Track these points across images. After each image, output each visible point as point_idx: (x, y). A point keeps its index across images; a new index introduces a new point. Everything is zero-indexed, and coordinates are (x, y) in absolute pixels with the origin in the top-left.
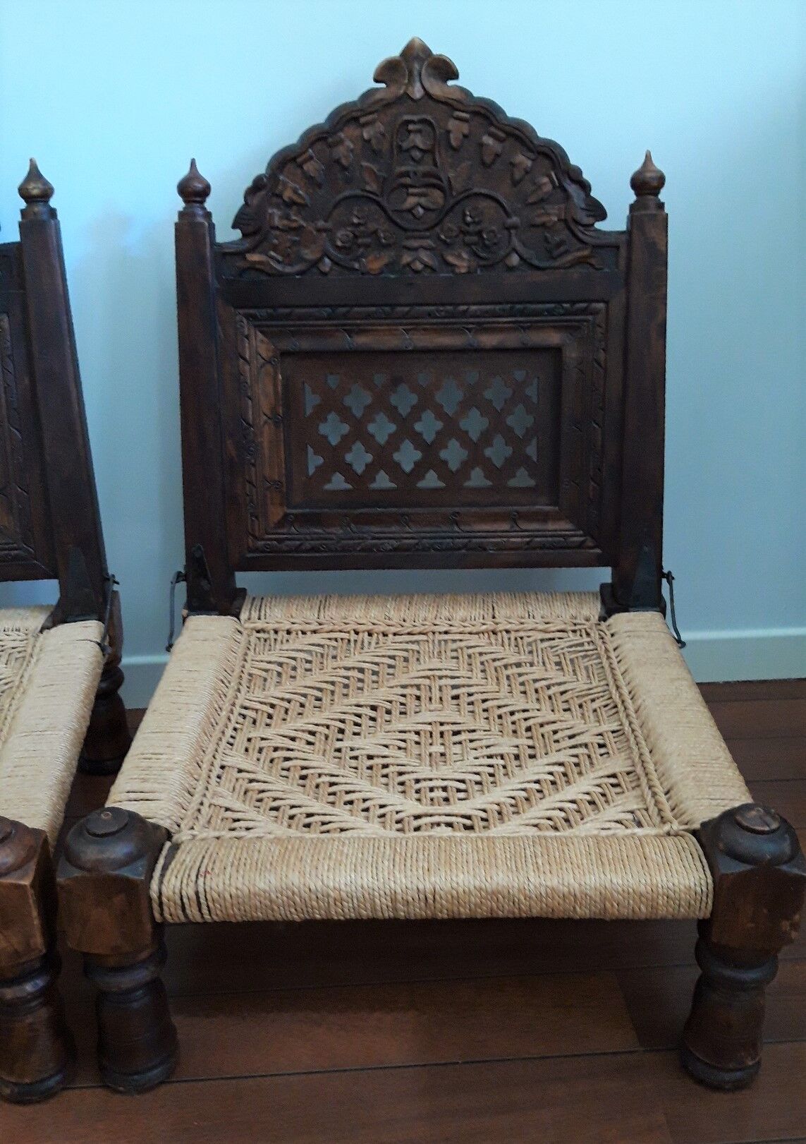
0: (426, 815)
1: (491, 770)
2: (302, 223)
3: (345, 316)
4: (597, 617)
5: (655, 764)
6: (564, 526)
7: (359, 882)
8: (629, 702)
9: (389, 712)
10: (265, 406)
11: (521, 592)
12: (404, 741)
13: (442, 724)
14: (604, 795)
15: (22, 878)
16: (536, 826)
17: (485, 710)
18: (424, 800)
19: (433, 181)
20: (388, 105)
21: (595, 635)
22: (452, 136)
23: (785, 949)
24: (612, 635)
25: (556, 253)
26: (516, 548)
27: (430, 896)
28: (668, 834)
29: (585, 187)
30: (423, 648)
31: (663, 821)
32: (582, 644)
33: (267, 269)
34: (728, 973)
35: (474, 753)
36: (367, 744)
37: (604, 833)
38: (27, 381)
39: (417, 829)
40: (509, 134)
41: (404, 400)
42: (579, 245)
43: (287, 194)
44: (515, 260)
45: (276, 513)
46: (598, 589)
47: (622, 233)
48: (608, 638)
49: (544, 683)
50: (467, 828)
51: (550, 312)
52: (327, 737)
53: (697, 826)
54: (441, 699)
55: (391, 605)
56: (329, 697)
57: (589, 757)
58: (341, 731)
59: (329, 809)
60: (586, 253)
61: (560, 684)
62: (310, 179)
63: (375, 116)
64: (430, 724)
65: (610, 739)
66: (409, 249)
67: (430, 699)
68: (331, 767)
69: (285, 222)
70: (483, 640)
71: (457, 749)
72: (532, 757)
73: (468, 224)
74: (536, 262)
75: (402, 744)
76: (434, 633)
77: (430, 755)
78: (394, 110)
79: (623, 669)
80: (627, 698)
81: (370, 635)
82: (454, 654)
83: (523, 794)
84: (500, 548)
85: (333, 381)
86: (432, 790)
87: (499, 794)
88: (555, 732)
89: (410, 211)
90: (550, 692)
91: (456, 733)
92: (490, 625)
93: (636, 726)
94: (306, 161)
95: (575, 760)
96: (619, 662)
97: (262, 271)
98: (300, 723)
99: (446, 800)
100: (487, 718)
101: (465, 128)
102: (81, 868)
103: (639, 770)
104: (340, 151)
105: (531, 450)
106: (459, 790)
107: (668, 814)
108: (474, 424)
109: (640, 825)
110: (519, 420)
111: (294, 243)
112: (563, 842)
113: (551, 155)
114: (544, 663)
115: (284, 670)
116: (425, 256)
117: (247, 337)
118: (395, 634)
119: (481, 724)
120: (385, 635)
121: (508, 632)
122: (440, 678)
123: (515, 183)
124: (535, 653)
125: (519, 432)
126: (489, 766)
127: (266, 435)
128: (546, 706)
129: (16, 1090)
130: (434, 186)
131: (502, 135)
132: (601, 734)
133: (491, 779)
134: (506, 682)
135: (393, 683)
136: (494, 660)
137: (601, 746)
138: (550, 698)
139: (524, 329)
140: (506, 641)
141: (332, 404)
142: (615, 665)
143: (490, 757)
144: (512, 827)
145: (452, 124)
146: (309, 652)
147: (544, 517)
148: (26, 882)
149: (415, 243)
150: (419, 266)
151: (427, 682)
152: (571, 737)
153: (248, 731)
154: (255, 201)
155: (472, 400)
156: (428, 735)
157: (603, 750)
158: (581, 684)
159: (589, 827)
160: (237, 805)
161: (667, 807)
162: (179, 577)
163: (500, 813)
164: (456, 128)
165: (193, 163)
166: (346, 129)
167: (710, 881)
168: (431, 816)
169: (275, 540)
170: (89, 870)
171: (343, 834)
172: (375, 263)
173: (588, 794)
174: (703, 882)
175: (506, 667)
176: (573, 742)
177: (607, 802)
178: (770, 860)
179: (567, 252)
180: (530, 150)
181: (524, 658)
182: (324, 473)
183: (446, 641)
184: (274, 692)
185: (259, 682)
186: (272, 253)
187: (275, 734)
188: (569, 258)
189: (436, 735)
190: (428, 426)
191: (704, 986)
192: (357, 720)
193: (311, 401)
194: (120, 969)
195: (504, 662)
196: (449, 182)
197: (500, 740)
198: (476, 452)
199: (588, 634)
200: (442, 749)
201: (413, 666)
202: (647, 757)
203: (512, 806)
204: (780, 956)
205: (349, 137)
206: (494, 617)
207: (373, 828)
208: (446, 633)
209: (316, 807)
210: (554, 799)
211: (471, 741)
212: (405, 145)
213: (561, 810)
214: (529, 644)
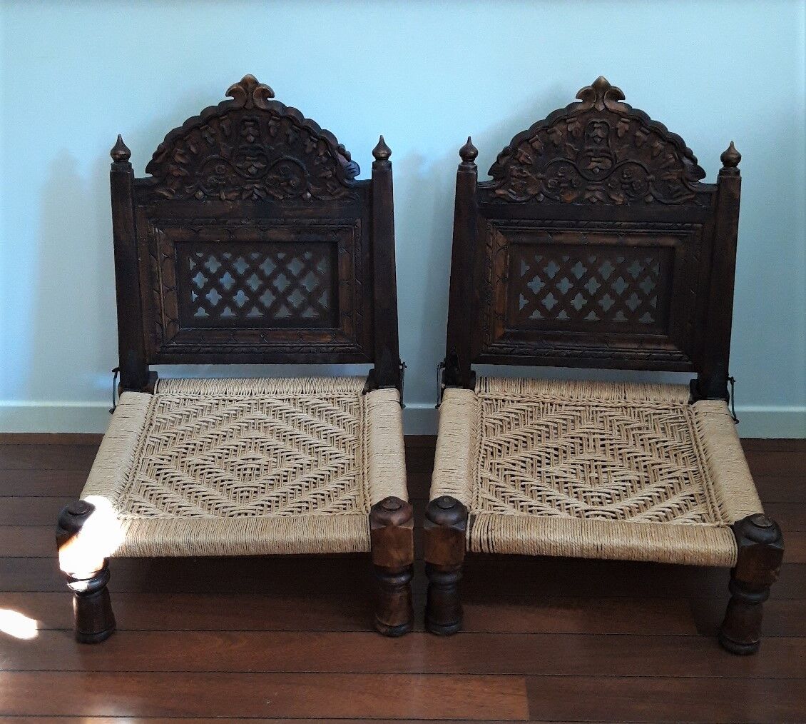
0: (591, 510)
1: (624, 489)
2: (529, 174)
3: (549, 225)
4: (687, 402)
5: (715, 491)
6: (670, 347)
7: (566, 539)
8: (703, 456)
9: (565, 452)
10: (499, 272)
11: (643, 384)
12: (575, 469)
13: (596, 461)
14: (686, 505)
15: (409, 526)
16: (650, 519)
17: (620, 454)
18: (589, 503)
19: (607, 154)
20: (583, 113)
21: (686, 413)
22: (619, 131)
23: (774, 584)
24: (696, 414)
25: (675, 196)
26: (641, 358)
27: (600, 548)
28: (718, 526)
29: (694, 160)
30: (583, 414)
31: (716, 520)
32: (678, 418)
33: (507, 199)
34: (744, 595)
35: (615, 479)
36: (555, 470)
37: (685, 524)
38: (368, 255)
39: (588, 517)
40: (651, 131)
41: (579, 271)
42: (688, 192)
43: (522, 158)
44: (651, 199)
45: (500, 332)
46: (689, 383)
47: (715, 185)
48: (693, 416)
49: (654, 440)
50: (613, 518)
51: (669, 228)
52: (532, 465)
53: (733, 523)
54: (594, 446)
55: (564, 387)
56: (531, 442)
57: (679, 484)
58: (539, 462)
59: (540, 504)
60: (693, 196)
61: (664, 442)
62: (535, 151)
63: (575, 119)
64: (589, 460)
65: (691, 475)
66: (589, 190)
67: (588, 446)
68: (536, 482)
69: (519, 174)
70: (619, 412)
71: (605, 476)
72: (647, 482)
73: (625, 178)
74: (663, 201)
75: (574, 471)
76: (589, 406)
77: (590, 478)
78: (587, 116)
79: (701, 436)
80: (702, 452)
81: (551, 405)
82: (602, 420)
83: (643, 502)
84: (632, 358)
85: (539, 258)
86: (592, 497)
87: (629, 502)
88: (660, 469)
89: (592, 170)
90: (658, 446)
91: (604, 467)
92: (623, 404)
93: (706, 470)
94: (534, 141)
95: (671, 486)
96: (699, 431)
97: (503, 199)
98: (516, 456)
99: (601, 503)
100: (621, 459)
101: (627, 127)
102: (436, 523)
103: (706, 493)
104: (553, 137)
105: (654, 303)
106: (607, 498)
107: (719, 517)
108: (620, 286)
109: (704, 521)
110: (647, 286)
111: (523, 185)
112: (665, 527)
113: (676, 143)
114: (654, 428)
115: (504, 425)
116: (598, 195)
117: (492, 234)
118: (566, 405)
119: (618, 462)
120: (560, 405)
121: (633, 407)
122: (594, 433)
123: (653, 157)
124: (649, 422)
125: (647, 292)
126: (623, 486)
127: (498, 289)
128: (655, 454)
129: (388, 630)
130: (607, 157)
131: (648, 131)
132: (686, 472)
133: (625, 493)
134: (632, 438)
135: (567, 435)
136: (625, 425)
137: (686, 479)
138: (658, 449)
139: (654, 236)
140: (632, 413)
141: (537, 271)
142: (696, 433)
143: (624, 481)
144: (637, 518)
145: (620, 124)
146: (516, 414)
147: (659, 342)
148: (411, 528)
149: (594, 188)
150: (595, 200)
151: (586, 436)
152: (669, 473)
153: (490, 460)
154: (503, 162)
155: (620, 272)
156: (588, 467)
157: (687, 481)
158: (676, 443)
159: (678, 521)
160: (493, 498)
161: (719, 513)
162: (442, 365)
163: (630, 512)
164: (622, 126)
165: (469, 138)
166: (558, 125)
167: (737, 549)
168: (594, 510)
169: (498, 346)
170: (440, 525)
171: (550, 516)
172: (570, 197)
173: (678, 504)
174: (733, 550)
175: (632, 429)
176: (670, 476)
177: (688, 509)
178: (766, 541)
179: (681, 196)
180: (664, 141)
181: (643, 424)
182: (529, 309)
183: (596, 412)
184: (500, 437)
185: (491, 431)
186: (510, 190)
187: (504, 460)
188: (683, 198)
189: (593, 467)
190: (593, 286)
191: (733, 603)
192: (548, 456)
193: (525, 268)
194: (446, 573)
195: (632, 426)
196: (616, 156)
197: (629, 472)
198: (620, 302)
199: (681, 412)
200: (596, 475)
201: (578, 426)
202: (711, 487)
203: (637, 508)
204: (771, 588)
205: (559, 130)
206: (625, 398)
207: (564, 515)
208: (597, 406)
209: (533, 502)
210: (659, 506)
211: (613, 472)
212: (592, 135)
213: (663, 512)
214: (646, 416)
